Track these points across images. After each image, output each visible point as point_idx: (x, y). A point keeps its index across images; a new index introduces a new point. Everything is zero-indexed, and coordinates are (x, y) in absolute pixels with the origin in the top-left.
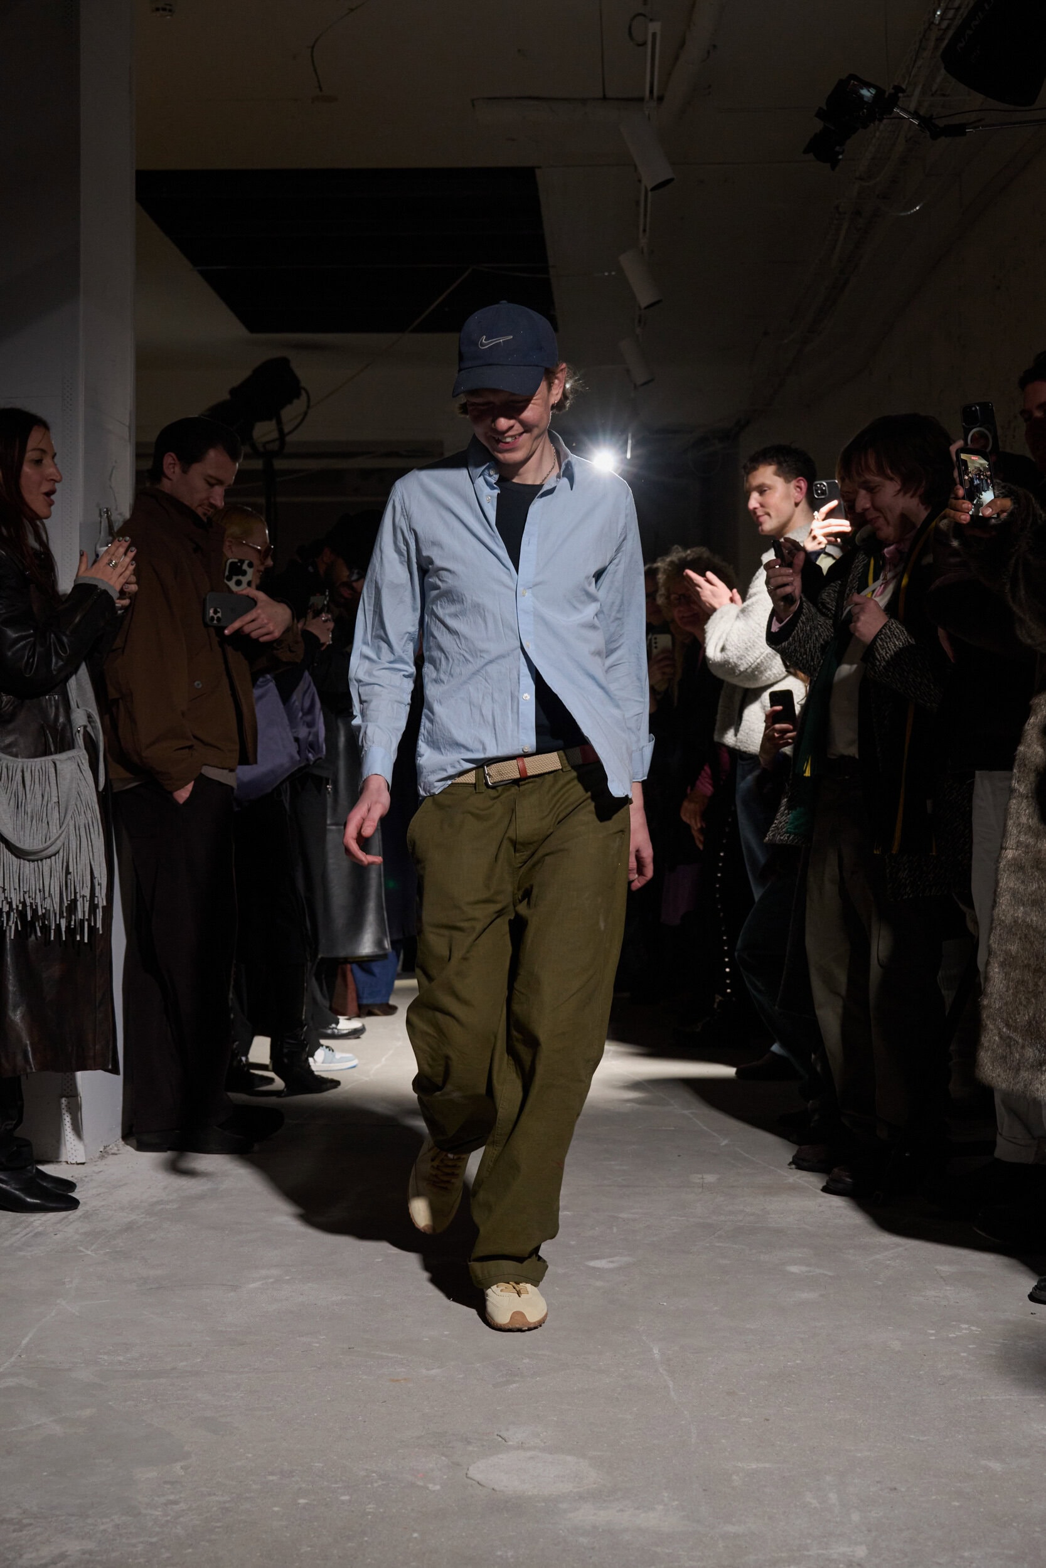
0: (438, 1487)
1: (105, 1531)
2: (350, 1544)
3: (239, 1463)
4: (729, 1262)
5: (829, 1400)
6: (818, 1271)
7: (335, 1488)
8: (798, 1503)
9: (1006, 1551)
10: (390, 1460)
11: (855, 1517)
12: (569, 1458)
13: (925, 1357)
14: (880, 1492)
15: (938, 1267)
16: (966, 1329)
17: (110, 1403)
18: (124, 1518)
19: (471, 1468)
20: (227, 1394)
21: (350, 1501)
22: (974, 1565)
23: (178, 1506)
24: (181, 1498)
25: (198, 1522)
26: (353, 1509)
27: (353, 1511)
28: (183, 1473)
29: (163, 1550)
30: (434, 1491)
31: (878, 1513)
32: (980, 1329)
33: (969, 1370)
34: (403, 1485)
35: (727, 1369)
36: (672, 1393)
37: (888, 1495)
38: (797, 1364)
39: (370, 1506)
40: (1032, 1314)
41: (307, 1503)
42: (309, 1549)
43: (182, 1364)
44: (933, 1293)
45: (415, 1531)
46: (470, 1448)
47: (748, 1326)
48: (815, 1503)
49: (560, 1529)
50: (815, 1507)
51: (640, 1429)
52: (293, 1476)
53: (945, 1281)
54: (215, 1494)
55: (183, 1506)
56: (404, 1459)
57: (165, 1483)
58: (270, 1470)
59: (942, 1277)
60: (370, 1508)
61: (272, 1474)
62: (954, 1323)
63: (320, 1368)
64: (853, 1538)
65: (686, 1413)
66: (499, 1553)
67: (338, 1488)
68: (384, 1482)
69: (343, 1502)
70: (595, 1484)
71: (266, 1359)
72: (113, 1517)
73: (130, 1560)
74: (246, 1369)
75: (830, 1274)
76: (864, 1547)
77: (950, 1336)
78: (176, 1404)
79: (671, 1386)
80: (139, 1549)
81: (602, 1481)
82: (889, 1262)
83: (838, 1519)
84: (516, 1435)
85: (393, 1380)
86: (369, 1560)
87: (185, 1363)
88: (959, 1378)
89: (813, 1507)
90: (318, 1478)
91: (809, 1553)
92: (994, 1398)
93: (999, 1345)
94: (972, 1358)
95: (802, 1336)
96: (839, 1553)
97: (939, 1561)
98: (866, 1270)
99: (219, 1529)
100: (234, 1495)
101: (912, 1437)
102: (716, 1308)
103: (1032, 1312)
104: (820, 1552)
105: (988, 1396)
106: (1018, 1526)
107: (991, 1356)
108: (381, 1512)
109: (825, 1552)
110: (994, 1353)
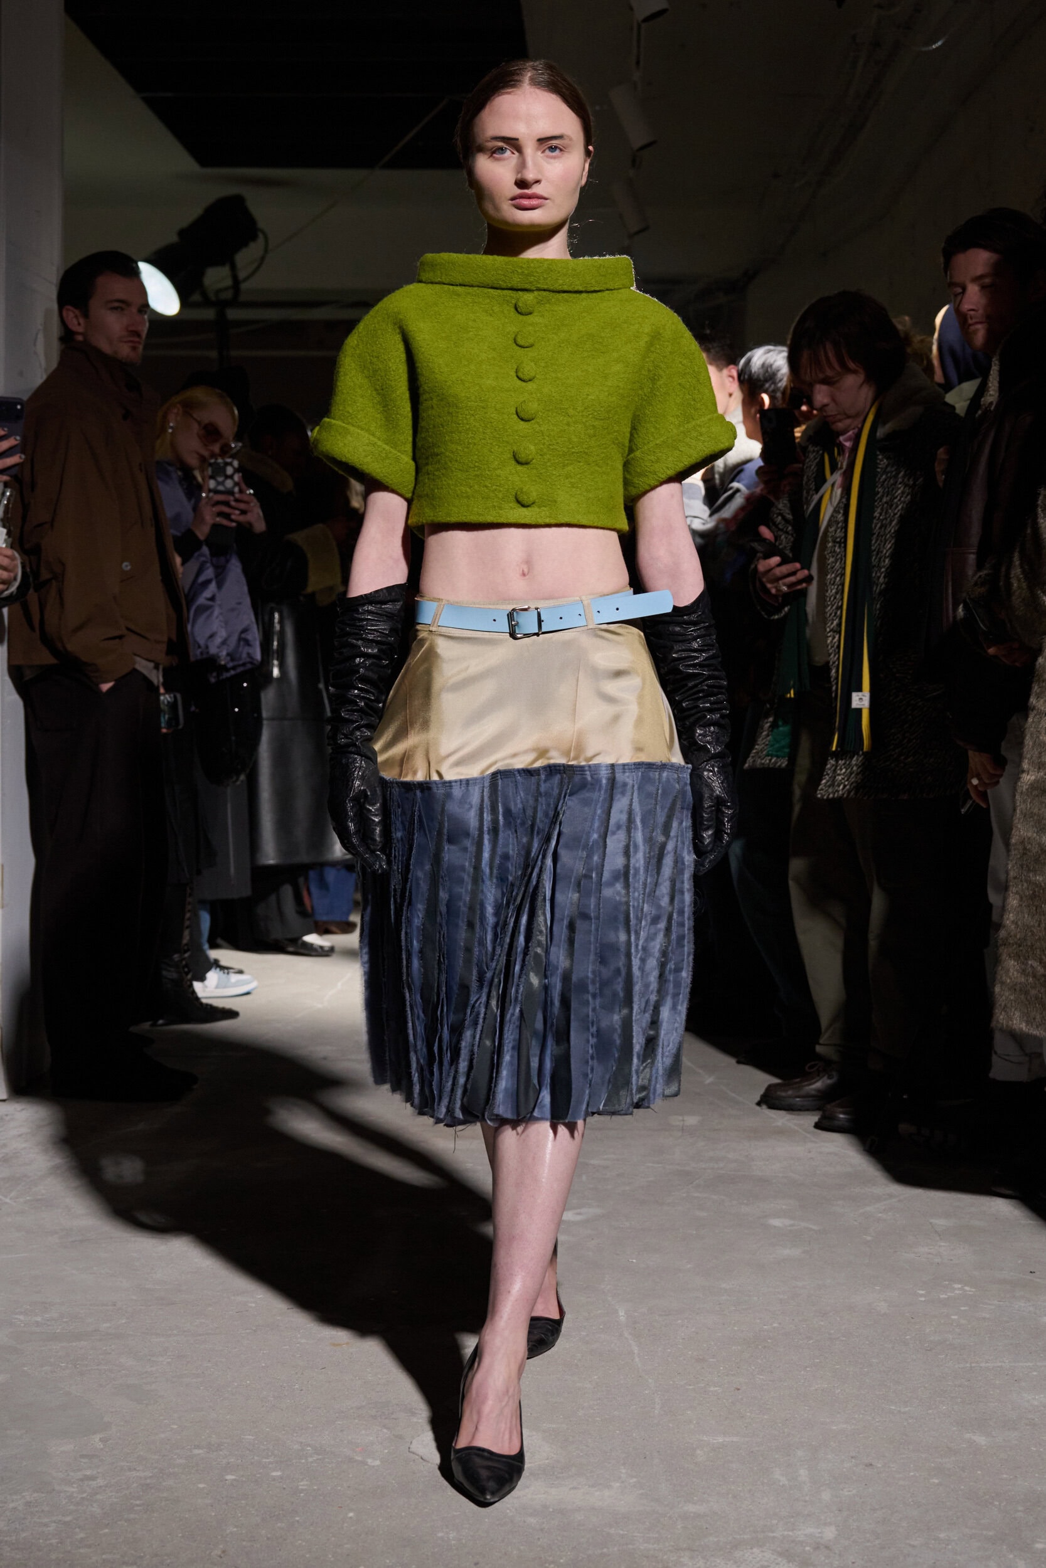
0: (378, 1463)
1: (15, 1509)
2: (279, 1525)
3: (163, 1436)
4: (705, 1214)
5: (807, 1367)
6: (804, 1224)
7: (266, 1462)
8: (766, 1481)
9: (985, 1532)
10: (327, 1433)
11: (826, 1496)
13: (913, 1321)
14: (855, 1468)
15: (932, 1221)
16: (959, 1289)
17: (26, 1368)
18: (35, 1495)
19: (414, 1442)
20: (153, 1359)
21: (281, 1477)
22: (950, 1547)
23: (95, 1482)
24: (98, 1473)
25: (115, 1500)
26: (284, 1486)
27: (284, 1488)
28: (102, 1446)
29: (77, 1530)
30: (374, 1466)
31: (849, 1491)
32: (973, 1290)
33: (960, 1334)
34: (340, 1460)
35: (697, 1333)
36: (637, 1360)
37: (863, 1471)
38: (774, 1328)
39: (302, 1483)
41: (235, 1480)
42: (235, 1529)
43: (105, 1325)
44: (926, 1249)
45: (351, 1510)
46: (415, 1420)
47: (724, 1286)
48: (784, 1480)
49: (508, 1509)
50: (783, 1485)
51: (599, 1399)
52: (221, 1450)
53: (940, 1236)
54: (135, 1469)
55: (100, 1482)
56: (342, 1431)
57: (82, 1456)
58: (196, 1443)
59: (936, 1232)
60: (303, 1485)
61: (198, 1447)
62: (947, 1283)
63: (255, 1331)
64: (823, 1518)
65: (650, 1381)
66: (440, 1535)
67: (270, 1462)
68: (320, 1457)
69: (274, 1479)
70: (547, 1459)
71: (197, 1321)
72: (24, 1494)
73: (41, 1541)
74: (175, 1332)
75: (815, 1228)
76: (833, 1528)
77: (942, 1296)
78: (97, 1369)
79: (636, 1351)
80: (51, 1529)
81: (555, 1456)
82: (880, 1215)
83: (807, 1498)
85: (334, 1345)
86: (300, 1542)
87: (108, 1325)
88: (948, 1343)
89: (781, 1484)
90: (248, 1452)
91: (775, 1534)
92: (983, 1365)
93: (993, 1307)
94: (963, 1322)
95: (781, 1297)
96: (805, 1535)
97: (912, 1543)
98: (856, 1223)
99: (139, 1508)
100: (156, 1470)
101: (893, 1408)
102: (689, 1266)
103: (1032, 1271)
104: (786, 1533)
105: (977, 1362)
106: (1000, 1505)
107: (984, 1319)
108: (314, 1490)
109: (791, 1533)
110: (988, 1316)
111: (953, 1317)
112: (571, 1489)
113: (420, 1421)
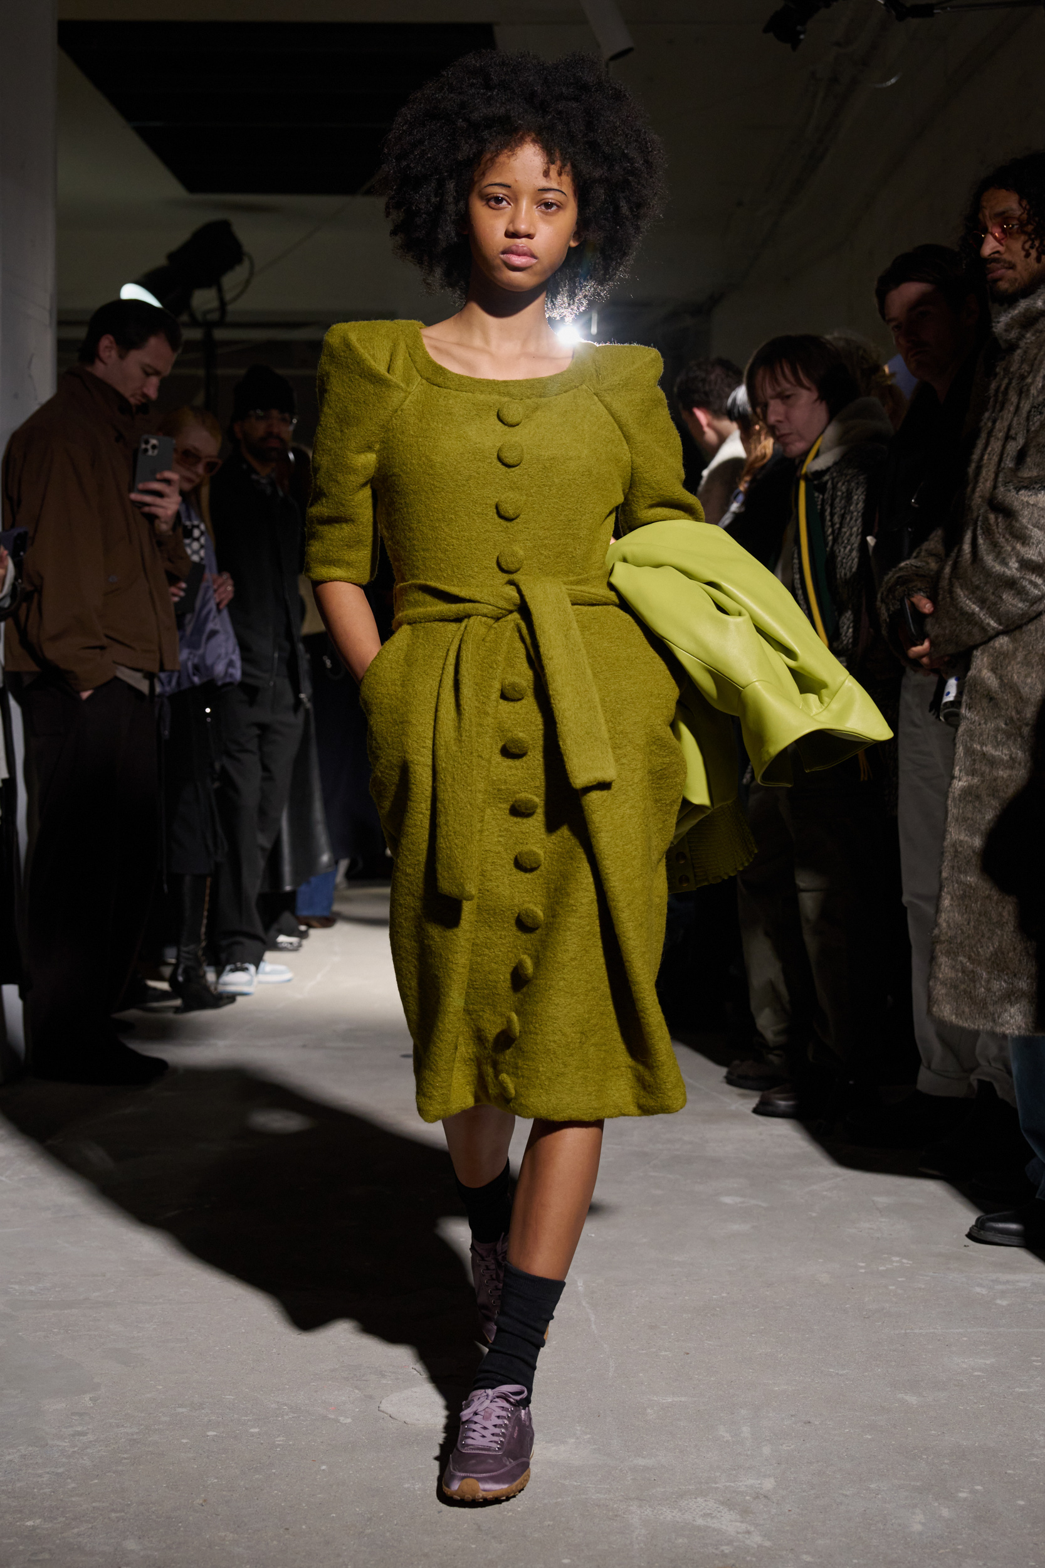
0: (349, 1420)
1: (11, 1461)
2: (257, 1476)
3: (149, 1395)
4: (661, 1192)
5: (752, 1333)
6: (753, 1202)
7: (245, 1420)
8: (710, 1437)
9: (912, 1483)
10: (302, 1393)
11: (766, 1450)
13: (853, 1290)
14: (794, 1425)
15: (876, 1199)
16: (897, 1262)
17: (20, 1334)
18: (30, 1448)
19: (383, 1401)
20: (140, 1325)
21: (259, 1434)
22: (880, 1496)
23: (85, 1437)
24: (88, 1429)
25: (105, 1454)
26: (262, 1442)
27: (262, 1444)
28: (92, 1405)
29: (69, 1480)
30: (345, 1424)
31: (788, 1446)
32: (911, 1262)
33: (896, 1303)
34: (314, 1418)
35: (650, 1302)
36: (593, 1326)
37: (801, 1428)
38: (723, 1298)
39: (278, 1439)
40: (964, 1248)
41: (216, 1436)
42: (216, 1481)
43: (95, 1294)
44: (867, 1225)
45: (323, 1463)
46: (384, 1382)
47: (676, 1259)
48: (728, 1437)
50: (727, 1441)
51: (557, 1363)
52: (203, 1409)
53: (881, 1212)
54: (123, 1426)
55: (90, 1437)
56: (316, 1391)
57: (73, 1414)
58: (180, 1402)
59: (878, 1209)
60: (279, 1441)
61: (181, 1406)
62: (886, 1256)
63: (236, 1300)
64: (763, 1470)
65: (605, 1346)
66: (406, 1486)
67: (248, 1420)
68: (296, 1415)
69: (252, 1435)
72: (20, 1448)
73: (35, 1490)
74: (161, 1300)
75: (764, 1205)
76: (772, 1480)
77: (880, 1268)
78: (88, 1335)
80: (44, 1479)
82: (825, 1193)
83: (749, 1453)
86: (276, 1492)
88: (885, 1311)
89: (725, 1440)
90: (228, 1411)
91: (718, 1485)
92: (917, 1331)
93: (928, 1278)
94: (900, 1291)
95: (730, 1268)
96: (746, 1486)
97: (845, 1493)
98: (802, 1201)
99: (126, 1461)
100: (142, 1427)
101: (832, 1370)
102: (644, 1240)
104: (728, 1484)
105: (911, 1329)
106: (928, 1458)
107: (920, 1289)
108: (290, 1445)
109: (732, 1484)
110: (923, 1286)
111: (891, 1287)
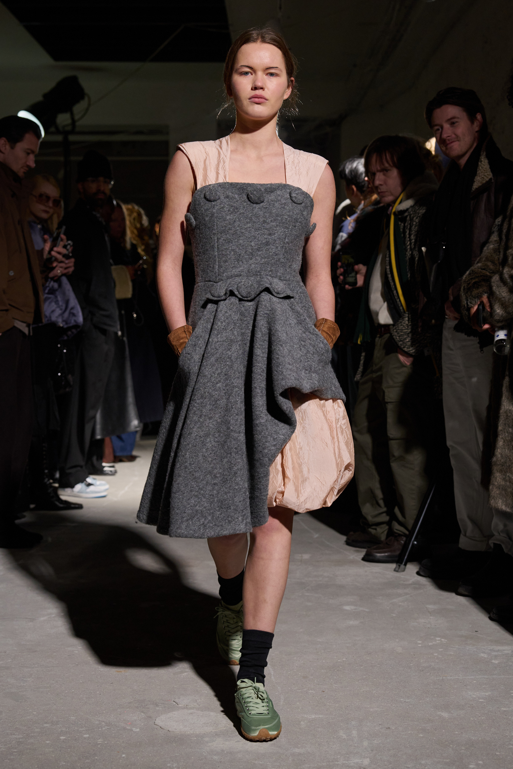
0: (138, 730)
2: (87, 761)
3: (29, 717)
4: (311, 604)
5: (359, 680)
6: (361, 609)
7: (81, 730)
8: (335, 737)
9: (444, 760)
10: (113, 715)
11: (366, 743)
12: (212, 713)
13: (414, 656)
14: (381, 730)
15: (428, 606)
16: (439, 640)
19: (157, 719)
20: (24, 679)
21: (89, 738)
22: (427, 768)
25: (4, 749)
27: (90, 743)
30: (136, 732)
31: (377, 741)
32: (446, 640)
33: (438, 663)
34: (119, 729)
35: (304, 664)
36: (273, 677)
37: (385, 731)
38: (343, 661)
39: (99, 740)
40: (476, 631)
41: (65, 739)
42: (64, 763)
44: (423, 620)
45: (123, 753)
46: (158, 708)
47: (319, 640)
48: (344, 736)
49: (204, 752)
50: (344, 739)
52: (58, 724)
53: (430, 613)
54: (14, 734)
56: (120, 714)
58: (46, 721)
59: (429, 612)
60: (99, 741)
61: (46, 723)
62: (433, 637)
63: (77, 665)
64: (363, 754)
65: (279, 688)
66: (169, 765)
67: (83, 730)
68: (109, 727)
69: (85, 738)
70: (225, 727)
71: (48, 660)
74: (36, 666)
75: (367, 610)
76: (368, 759)
77: (430, 644)
79: (272, 673)
81: (229, 725)
82: (401, 603)
83: (356, 745)
84: (183, 701)
87: (2, 662)
88: (431, 667)
89: (343, 738)
90: (72, 725)
91: (338, 763)
92: (449, 678)
93: (456, 649)
94: (440, 656)
95: (348, 645)
96: (354, 763)
97: (408, 766)
98: (388, 608)
99: (16, 753)
100: (25, 735)
101: (402, 700)
102: (301, 630)
103: (477, 630)
104: (344, 762)
105: (446, 677)
106: (453, 746)
107: (451, 655)
108: (105, 744)
109: (347, 762)
110: (452, 653)
111: (435, 654)
112: (236, 742)
113: (160, 709)
